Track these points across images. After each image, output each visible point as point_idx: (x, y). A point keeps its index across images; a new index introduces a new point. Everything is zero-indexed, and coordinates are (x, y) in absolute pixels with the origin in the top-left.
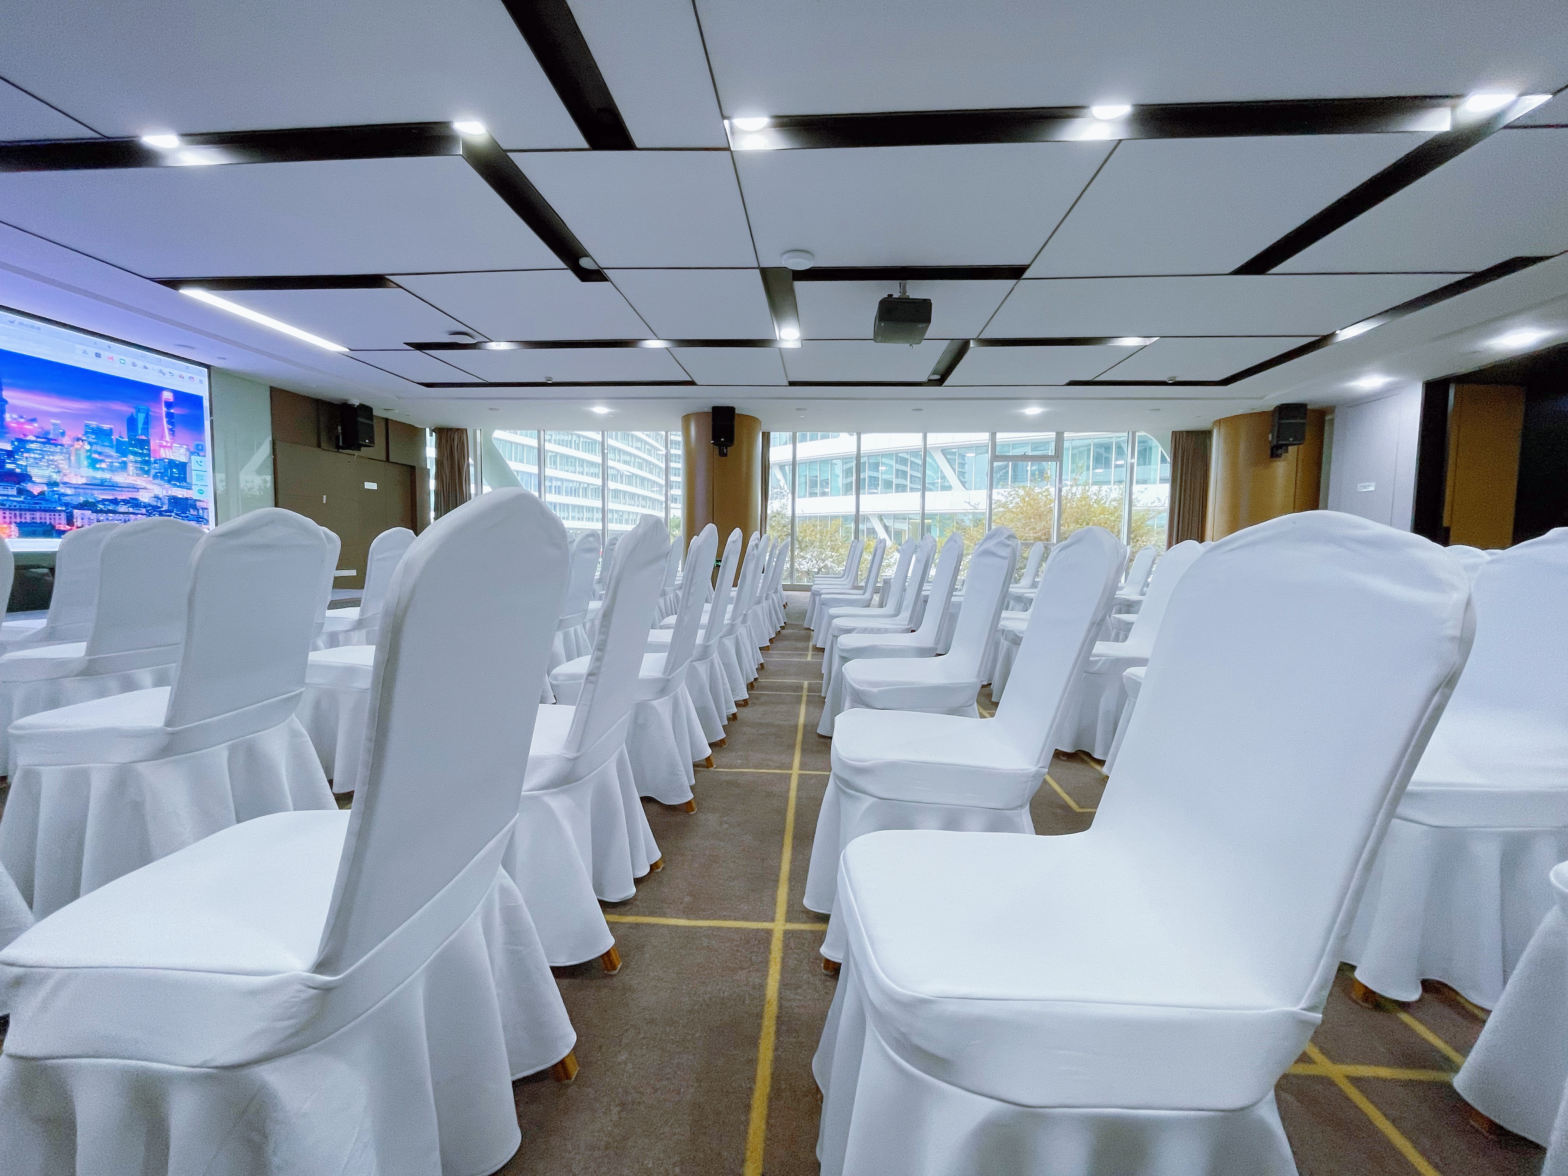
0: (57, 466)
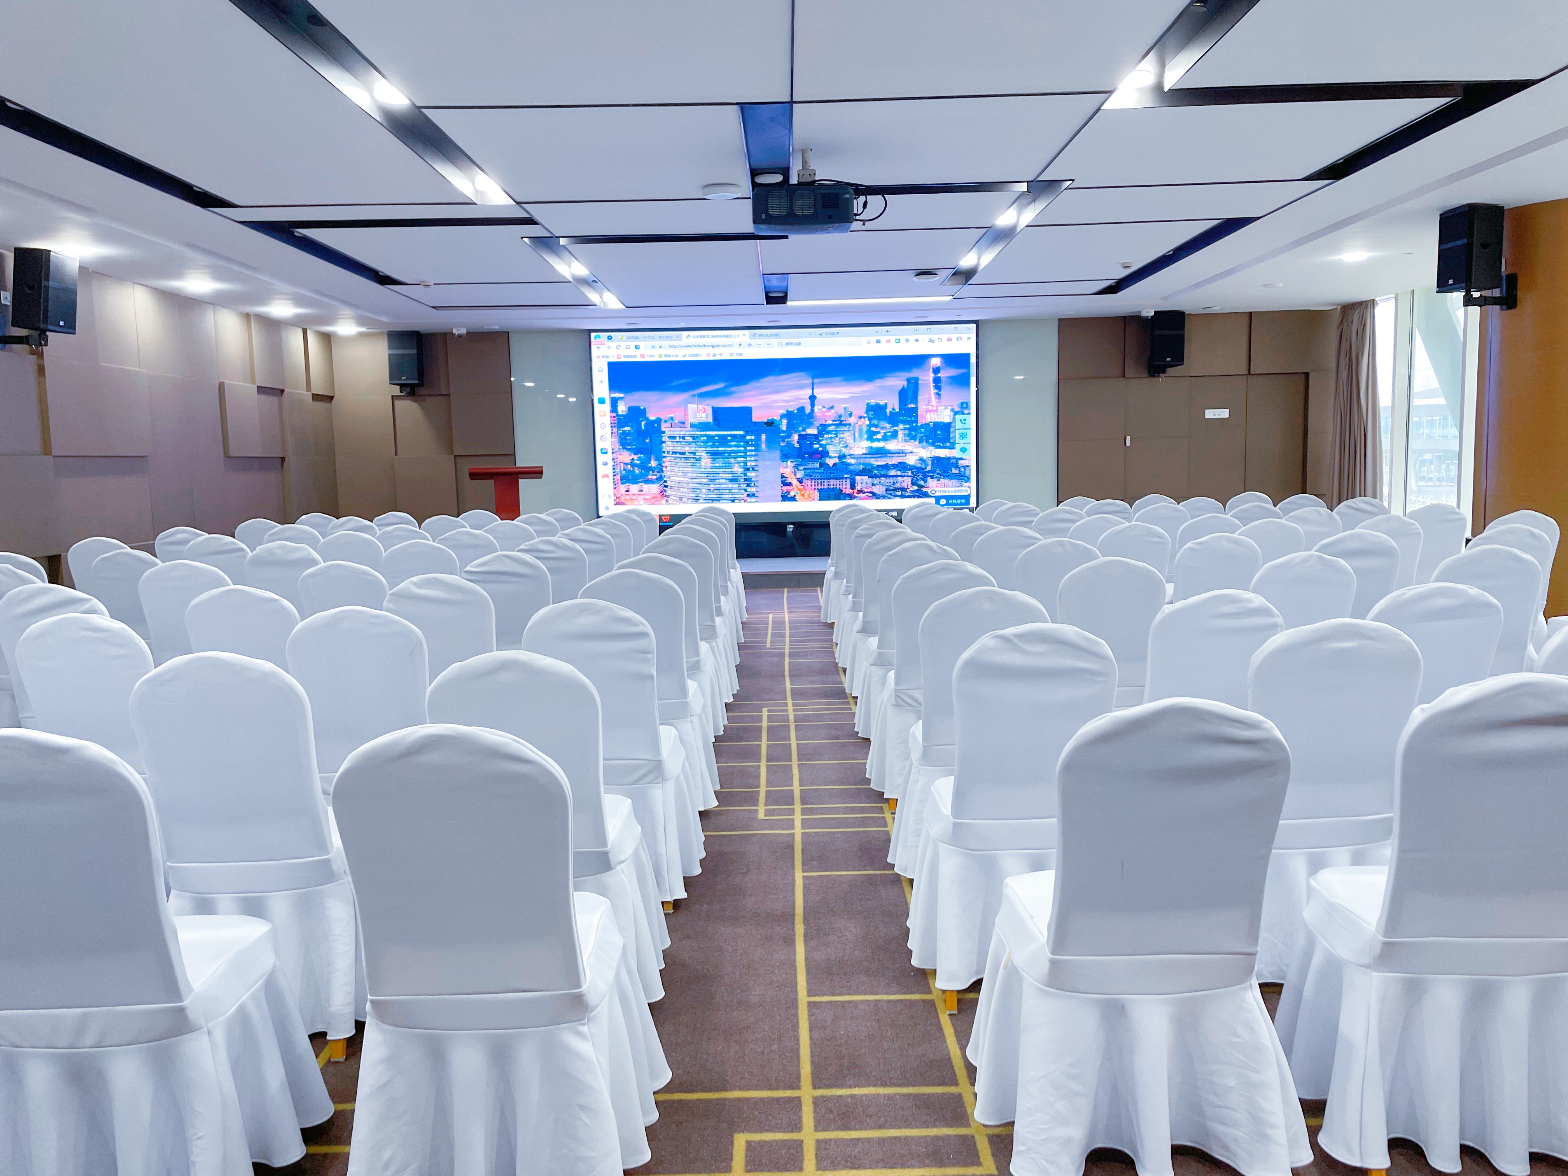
0: (845, 443)
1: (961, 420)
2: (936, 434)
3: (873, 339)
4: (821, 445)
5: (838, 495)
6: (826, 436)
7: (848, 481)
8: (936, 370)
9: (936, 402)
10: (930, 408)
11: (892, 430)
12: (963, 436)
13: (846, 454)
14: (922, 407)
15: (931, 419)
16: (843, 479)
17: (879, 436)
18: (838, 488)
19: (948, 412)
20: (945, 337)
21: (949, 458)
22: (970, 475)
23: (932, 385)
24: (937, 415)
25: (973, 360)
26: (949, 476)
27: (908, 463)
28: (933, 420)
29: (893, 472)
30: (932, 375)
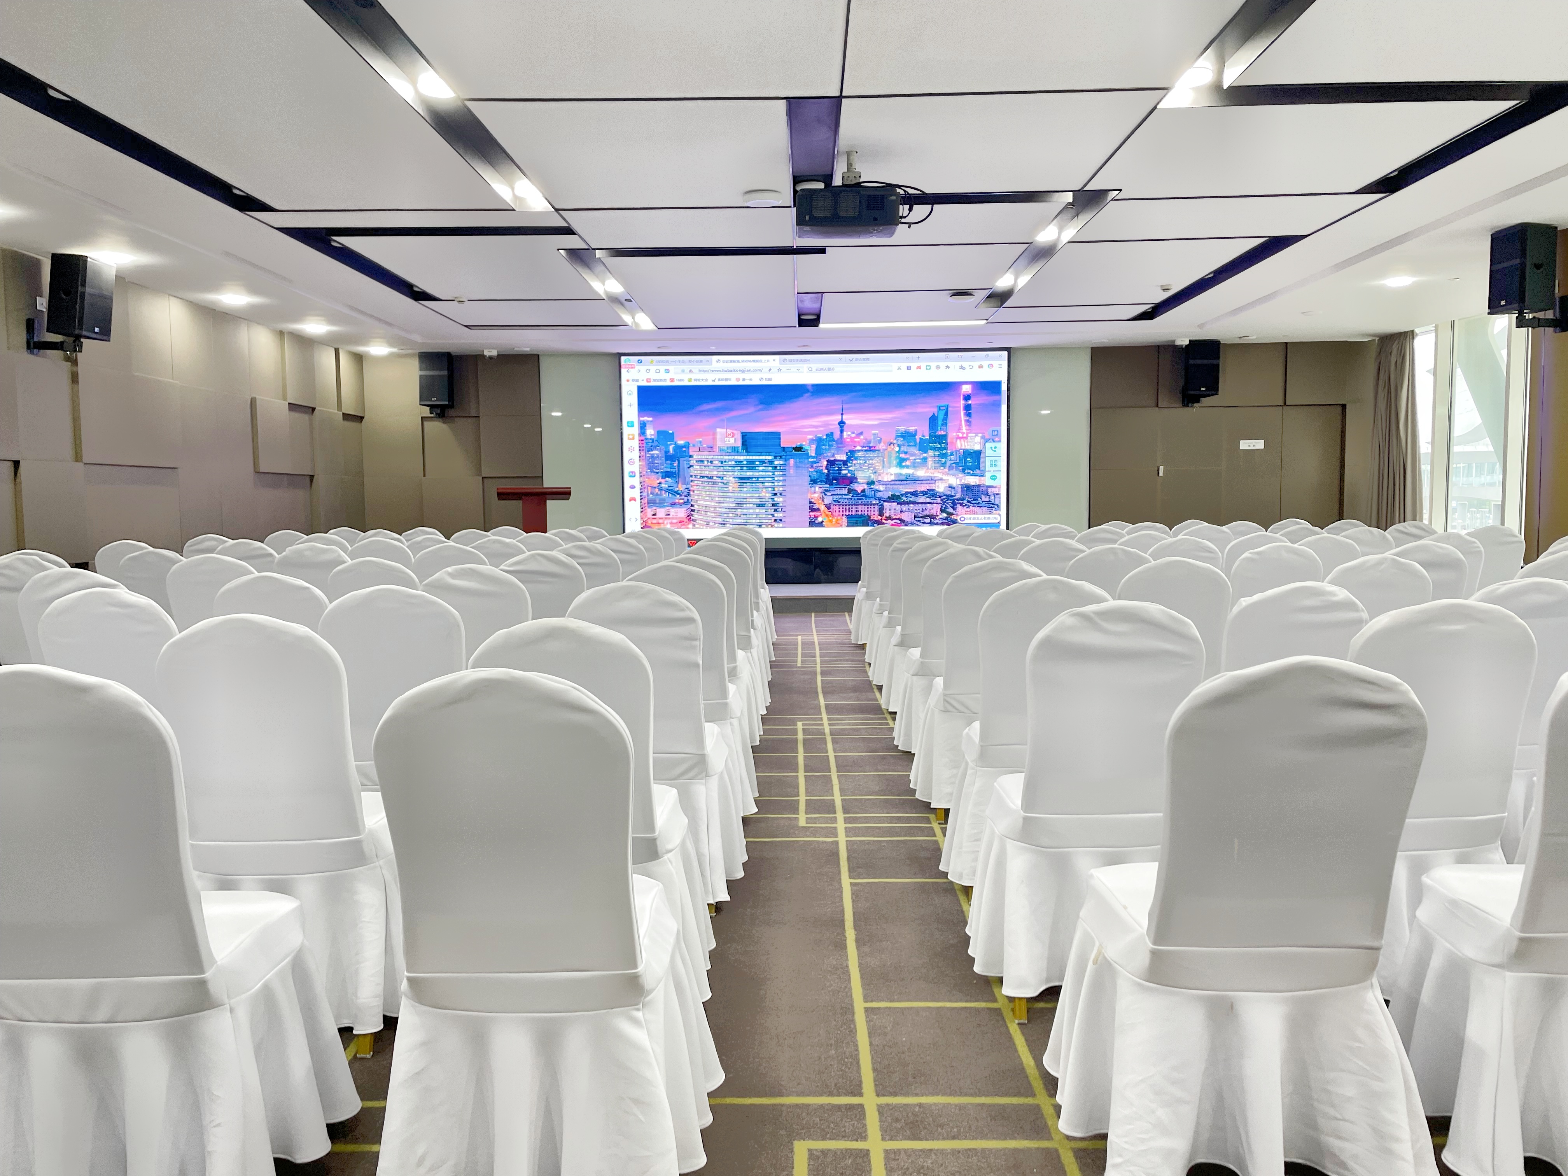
0: (874, 469)
1: (991, 448)
2: (966, 462)
3: (904, 366)
4: (850, 471)
5: (865, 521)
6: (854, 462)
7: (877, 507)
8: (967, 397)
9: (966, 429)
10: (961, 435)
11: (921, 457)
12: (994, 464)
13: (875, 480)
14: (952, 435)
15: (961, 446)
16: (871, 505)
17: (908, 463)
18: (866, 515)
19: (978, 439)
20: (976, 364)
21: (979, 486)
22: (1000, 503)
23: (962, 413)
24: (967, 442)
25: (1004, 387)
26: (979, 503)
27: (937, 490)
28: (963, 448)
29: (922, 499)
30: (963, 402)
